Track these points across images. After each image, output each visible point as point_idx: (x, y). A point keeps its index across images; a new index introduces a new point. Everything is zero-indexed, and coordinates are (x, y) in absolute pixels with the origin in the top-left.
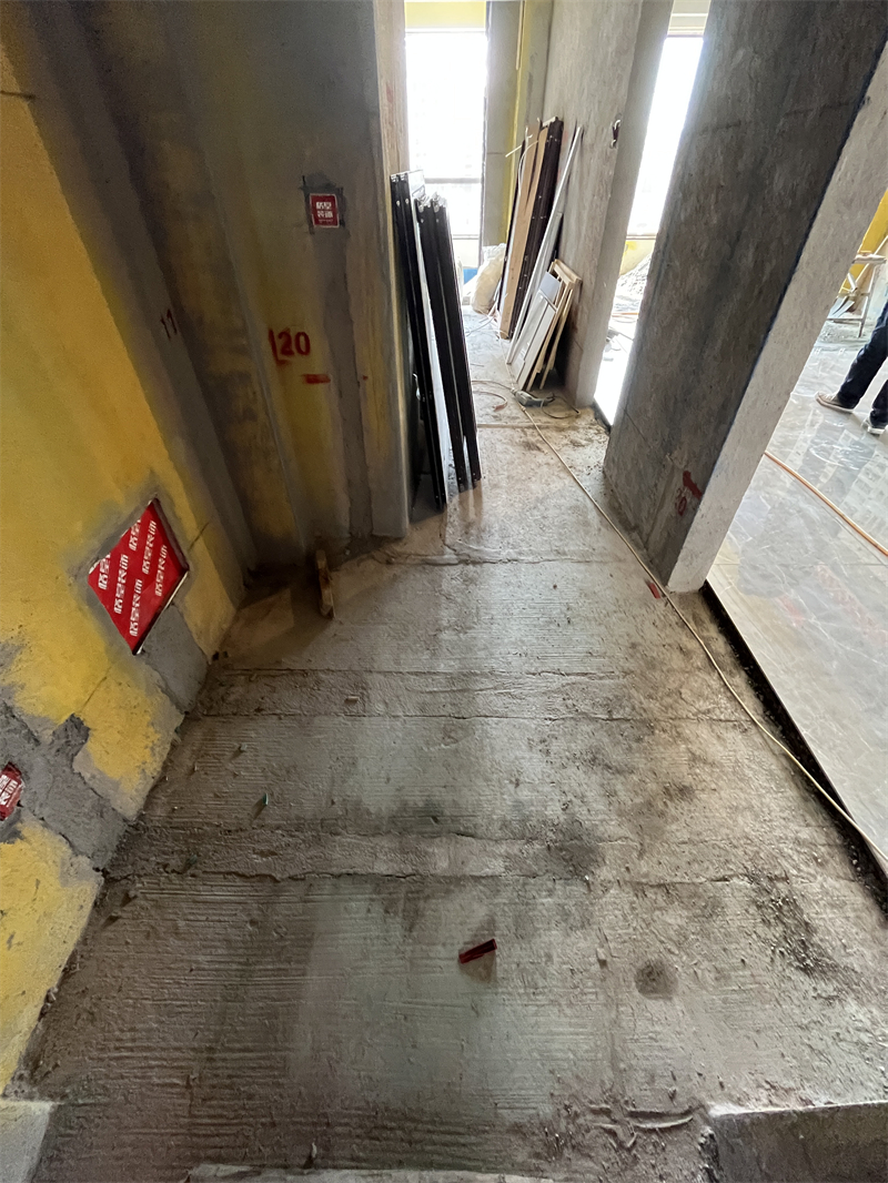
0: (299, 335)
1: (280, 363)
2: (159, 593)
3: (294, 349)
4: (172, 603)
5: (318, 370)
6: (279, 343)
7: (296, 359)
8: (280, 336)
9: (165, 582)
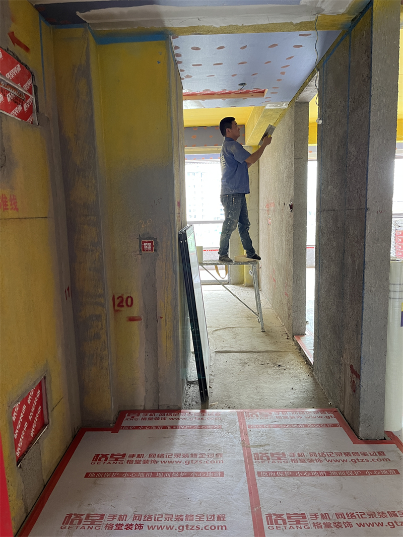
0: (128, 298)
1: (116, 311)
2: (32, 434)
3: (124, 304)
4: (38, 442)
5: (135, 315)
6: (117, 302)
7: (125, 309)
8: (118, 299)
9: (36, 429)
